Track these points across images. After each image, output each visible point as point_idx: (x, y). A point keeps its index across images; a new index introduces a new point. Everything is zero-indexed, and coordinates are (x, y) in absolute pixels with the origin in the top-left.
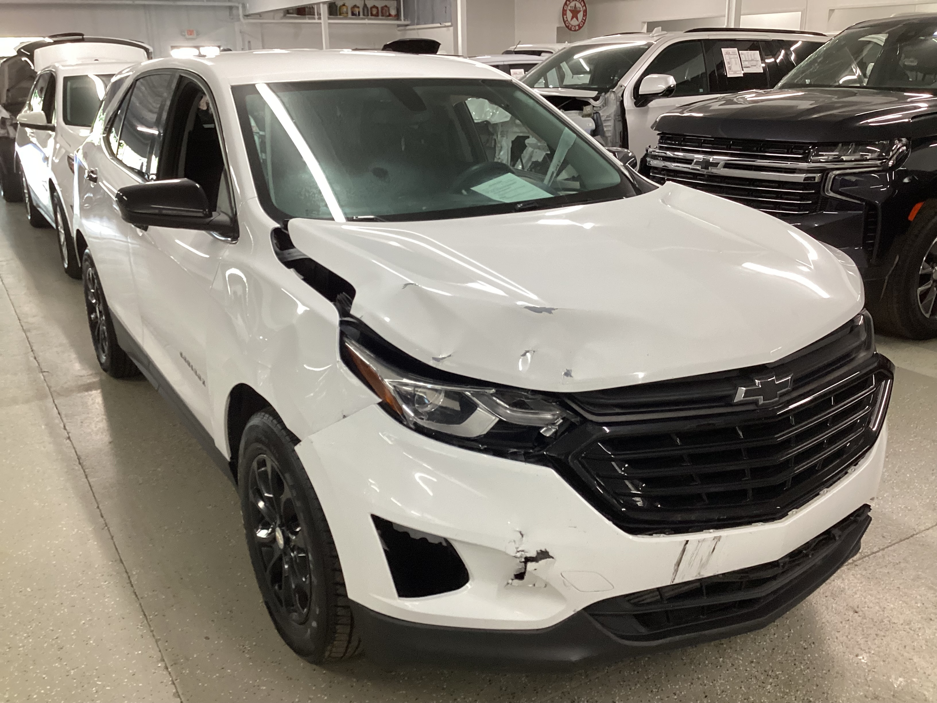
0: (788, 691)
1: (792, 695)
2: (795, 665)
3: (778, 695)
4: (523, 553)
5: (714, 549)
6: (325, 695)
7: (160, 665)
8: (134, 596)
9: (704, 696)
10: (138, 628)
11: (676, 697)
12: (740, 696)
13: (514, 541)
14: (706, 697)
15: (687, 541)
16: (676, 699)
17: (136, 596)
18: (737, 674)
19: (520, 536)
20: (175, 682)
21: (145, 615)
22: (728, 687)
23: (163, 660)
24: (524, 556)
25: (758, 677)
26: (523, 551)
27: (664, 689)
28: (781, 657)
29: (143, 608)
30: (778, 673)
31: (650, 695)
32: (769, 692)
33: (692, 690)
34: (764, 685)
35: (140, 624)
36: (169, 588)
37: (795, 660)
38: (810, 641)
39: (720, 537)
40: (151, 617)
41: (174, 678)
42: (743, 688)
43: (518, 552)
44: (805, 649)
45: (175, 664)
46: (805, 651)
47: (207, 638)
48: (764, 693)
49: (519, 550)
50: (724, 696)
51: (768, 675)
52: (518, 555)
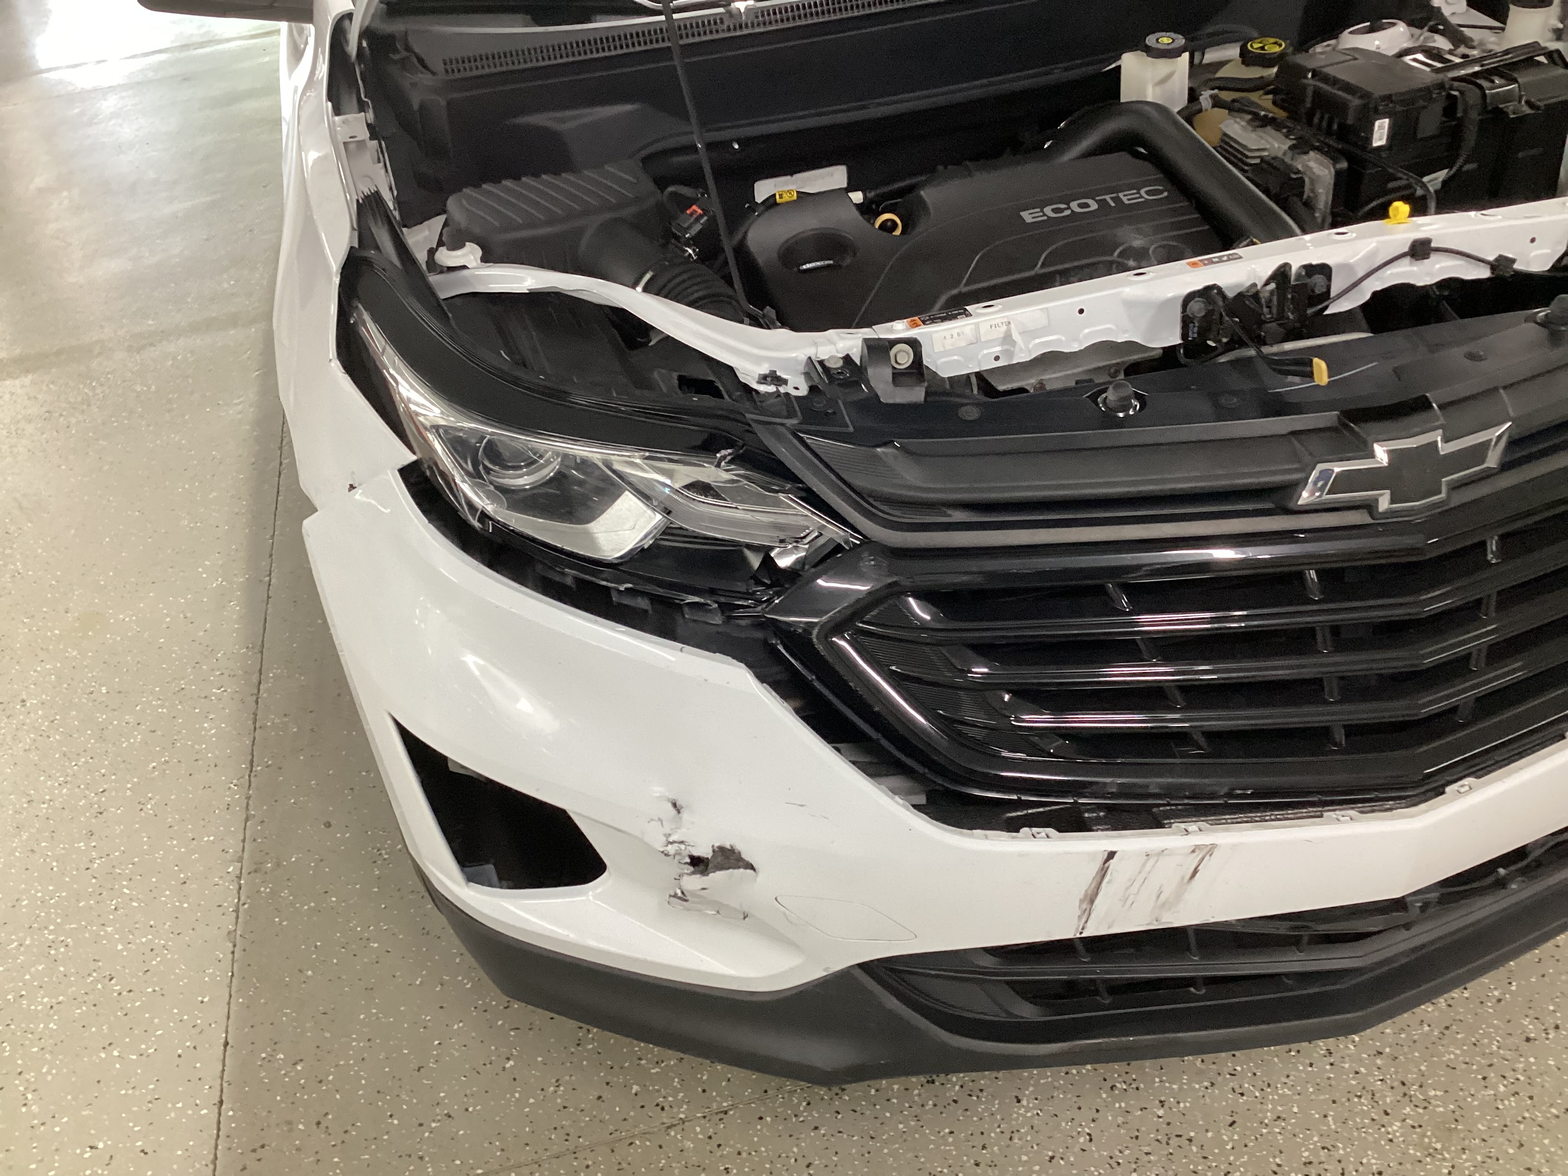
0: (1438, 1146)
1: (1444, 1159)
2: (1484, 1078)
3: (1412, 1152)
4: (683, 847)
5: (1195, 871)
6: (471, 979)
7: (230, 870)
8: (250, 722)
9: (1230, 1120)
10: (230, 788)
11: (1161, 1112)
12: (1316, 1139)
13: (660, 820)
14: (1232, 1124)
15: (1111, 855)
16: (1160, 1117)
17: (255, 723)
18: (1329, 1078)
19: (673, 811)
20: (241, 909)
21: (252, 762)
22: (1295, 1110)
23: (240, 860)
24: (687, 853)
25: (1377, 1095)
26: (682, 842)
27: (1142, 1086)
28: (1458, 1052)
29: (254, 748)
30: (1432, 1093)
31: (1104, 1096)
32: (1391, 1140)
33: (1208, 1100)
34: (1386, 1119)
35: (235, 781)
36: (311, 712)
37: (1491, 1065)
38: (1550, 1021)
39: (1213, 846)
40: (259, 768)
41: (243, 899)
42: (1330, 1119)
43: (671, 843)
44: (1528, 1040)
45: (256, 871)
46: (1525, 1046)
47: (328, 825)
48: (1376, 1141)
49: (671, 840)
50: (1277, 1130)
51: (1405, 1095)
52: (671, 849)
